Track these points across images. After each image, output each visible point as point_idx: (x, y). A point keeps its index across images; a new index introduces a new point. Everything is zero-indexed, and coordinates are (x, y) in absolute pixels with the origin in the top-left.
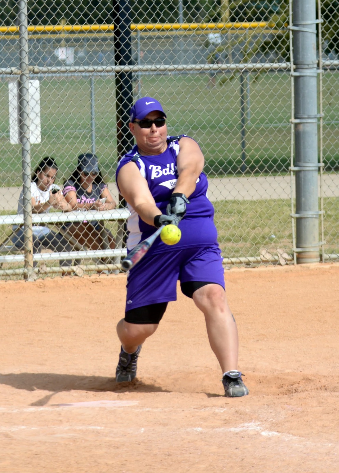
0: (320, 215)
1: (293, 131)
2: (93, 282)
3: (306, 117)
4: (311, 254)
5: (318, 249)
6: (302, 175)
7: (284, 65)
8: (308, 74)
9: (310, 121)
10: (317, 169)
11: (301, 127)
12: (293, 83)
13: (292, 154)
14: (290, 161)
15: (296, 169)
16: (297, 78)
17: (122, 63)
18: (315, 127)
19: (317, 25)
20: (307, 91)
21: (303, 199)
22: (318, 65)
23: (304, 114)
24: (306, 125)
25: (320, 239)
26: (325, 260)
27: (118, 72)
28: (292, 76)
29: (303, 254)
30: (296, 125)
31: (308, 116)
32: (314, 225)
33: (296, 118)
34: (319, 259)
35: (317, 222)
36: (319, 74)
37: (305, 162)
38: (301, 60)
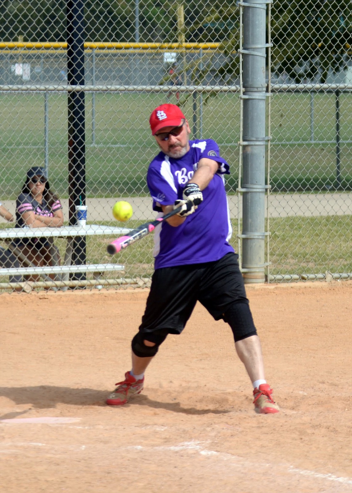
0: (266, 236)
1: (241, 152)
2: (40, 299)
3: (254, 139)
4: (256, 274)
5: (263, 270)
6: (249, 196)
7: (233, 88)
8: (257, 98)
9: (258, 143)
10: (264, 190)
11: (249, 150)
12: (242, 106)
13: (240, 176)
14: (238, 182)
15: (244, 190)
16: (246, 101)
17: (73, 83)
18: (263, 150)
19: (267, 49)
20: (256, 114)
21: (250, 220)
22: (267, 88)
23: (252, 136)
24: (255, 147)
25: (266, 260)
26: (271, 280)
27: (69, 92)
28: (241, 98)
29: (249, 274)
30: (244, 147)
31: (257, 138)
32: (260, 246)
33: (244, 140)
34: (264, 280)
35: (263, 243)
36: (268, 97)
37: (252, 184)
38: (250, 83)
